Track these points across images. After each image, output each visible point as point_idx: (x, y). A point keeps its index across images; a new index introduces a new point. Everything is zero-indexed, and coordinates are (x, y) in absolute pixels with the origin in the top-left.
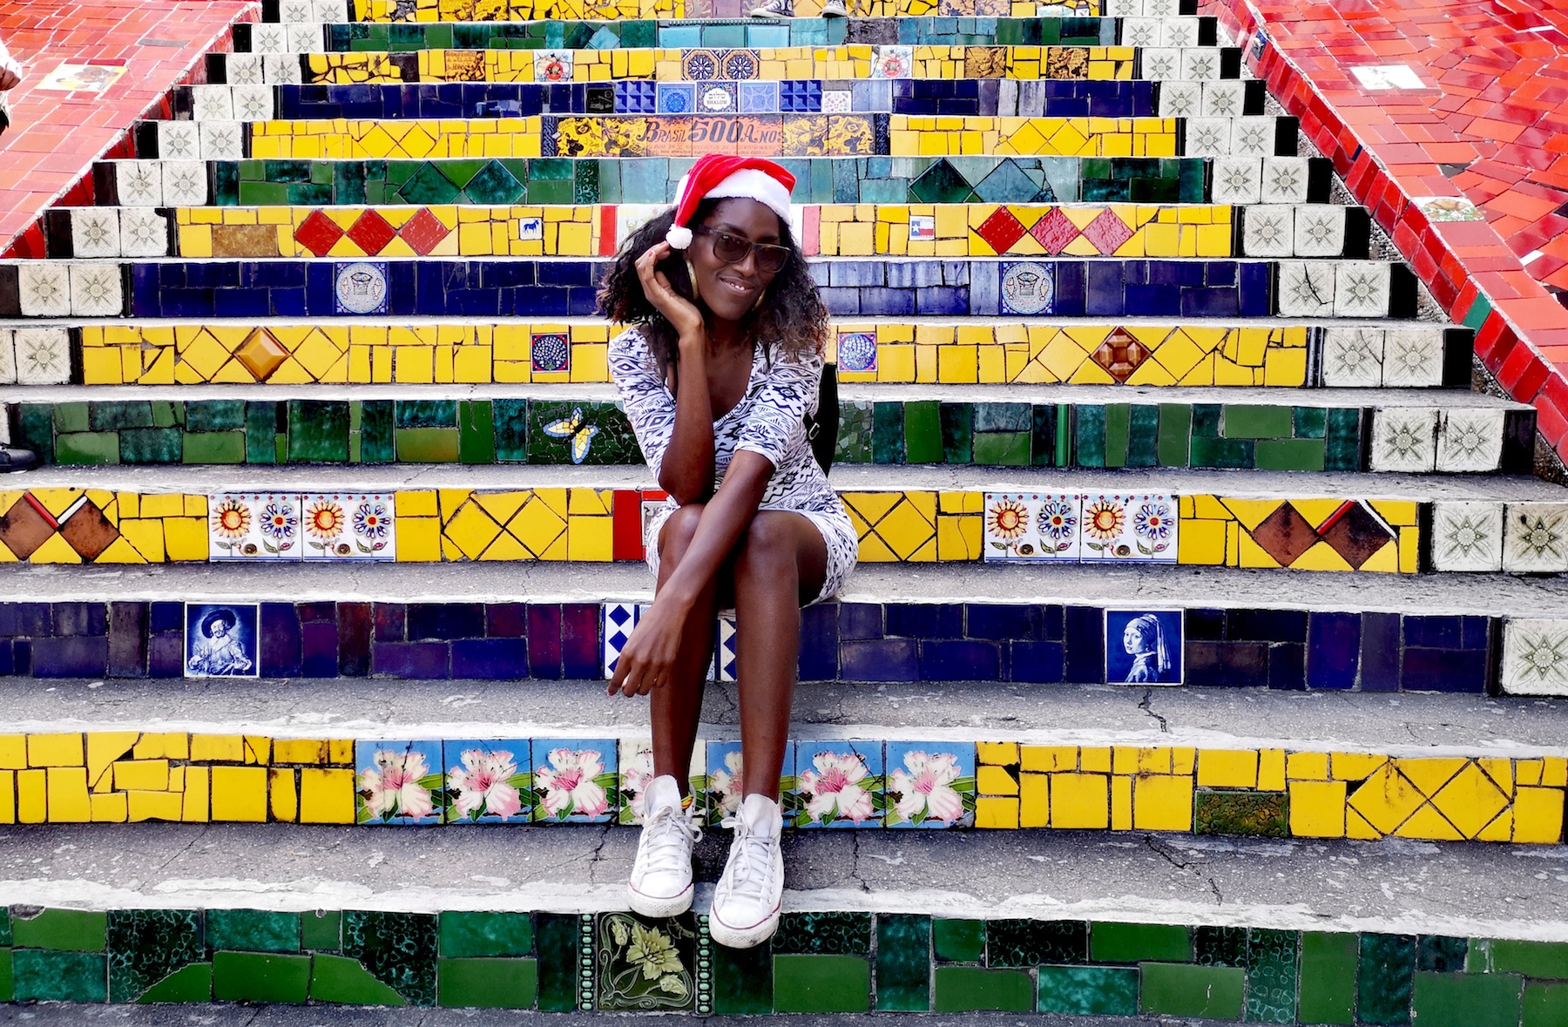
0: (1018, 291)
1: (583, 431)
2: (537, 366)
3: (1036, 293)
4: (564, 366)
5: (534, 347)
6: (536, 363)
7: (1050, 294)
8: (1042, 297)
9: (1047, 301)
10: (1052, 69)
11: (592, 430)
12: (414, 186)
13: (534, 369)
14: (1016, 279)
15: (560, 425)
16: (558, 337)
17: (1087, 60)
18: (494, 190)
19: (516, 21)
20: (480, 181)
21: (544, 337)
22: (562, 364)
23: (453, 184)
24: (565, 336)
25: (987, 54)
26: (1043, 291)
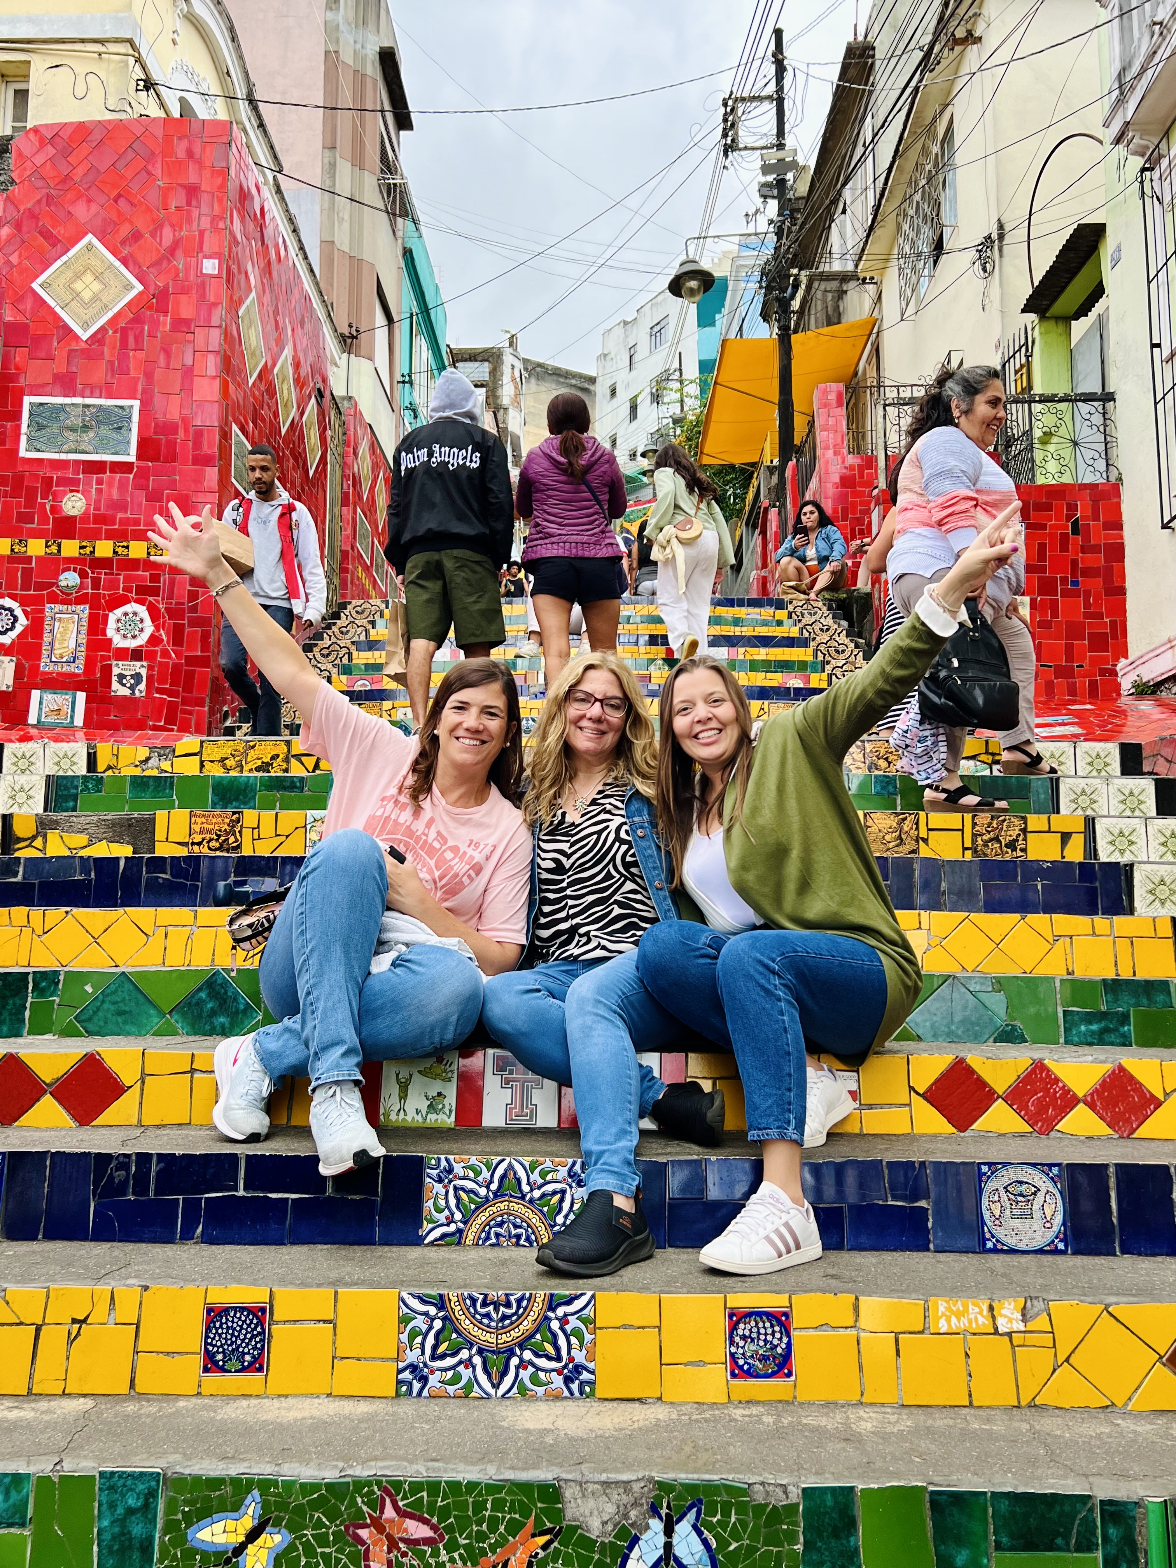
0: (1008, 1212)
1: (260, 1541)
2: (211, 1364)
3: (1037, 1214)
4: (257, 1365)
5: (208, 1329)
6: (209, 1357)
7: (1059, 1218)
8: (1047, 1222)
9: (1055, 1229)
10: (980, 842)
11: (278, 1538)
12: (98, 1009)
13: (206, 1370)
14: (1002, 1191)
15: (218, 1527)
16: (250, 1311)
17: (1024, 831)
18: (213, 1013)
19: (297, 770)
20: (194, 1001)
21: (226, 1310)
22: (255, 1359)
23: (155, 1006)
24: (263, 1310)
25: (893, 822)
26: (1048, 1212)
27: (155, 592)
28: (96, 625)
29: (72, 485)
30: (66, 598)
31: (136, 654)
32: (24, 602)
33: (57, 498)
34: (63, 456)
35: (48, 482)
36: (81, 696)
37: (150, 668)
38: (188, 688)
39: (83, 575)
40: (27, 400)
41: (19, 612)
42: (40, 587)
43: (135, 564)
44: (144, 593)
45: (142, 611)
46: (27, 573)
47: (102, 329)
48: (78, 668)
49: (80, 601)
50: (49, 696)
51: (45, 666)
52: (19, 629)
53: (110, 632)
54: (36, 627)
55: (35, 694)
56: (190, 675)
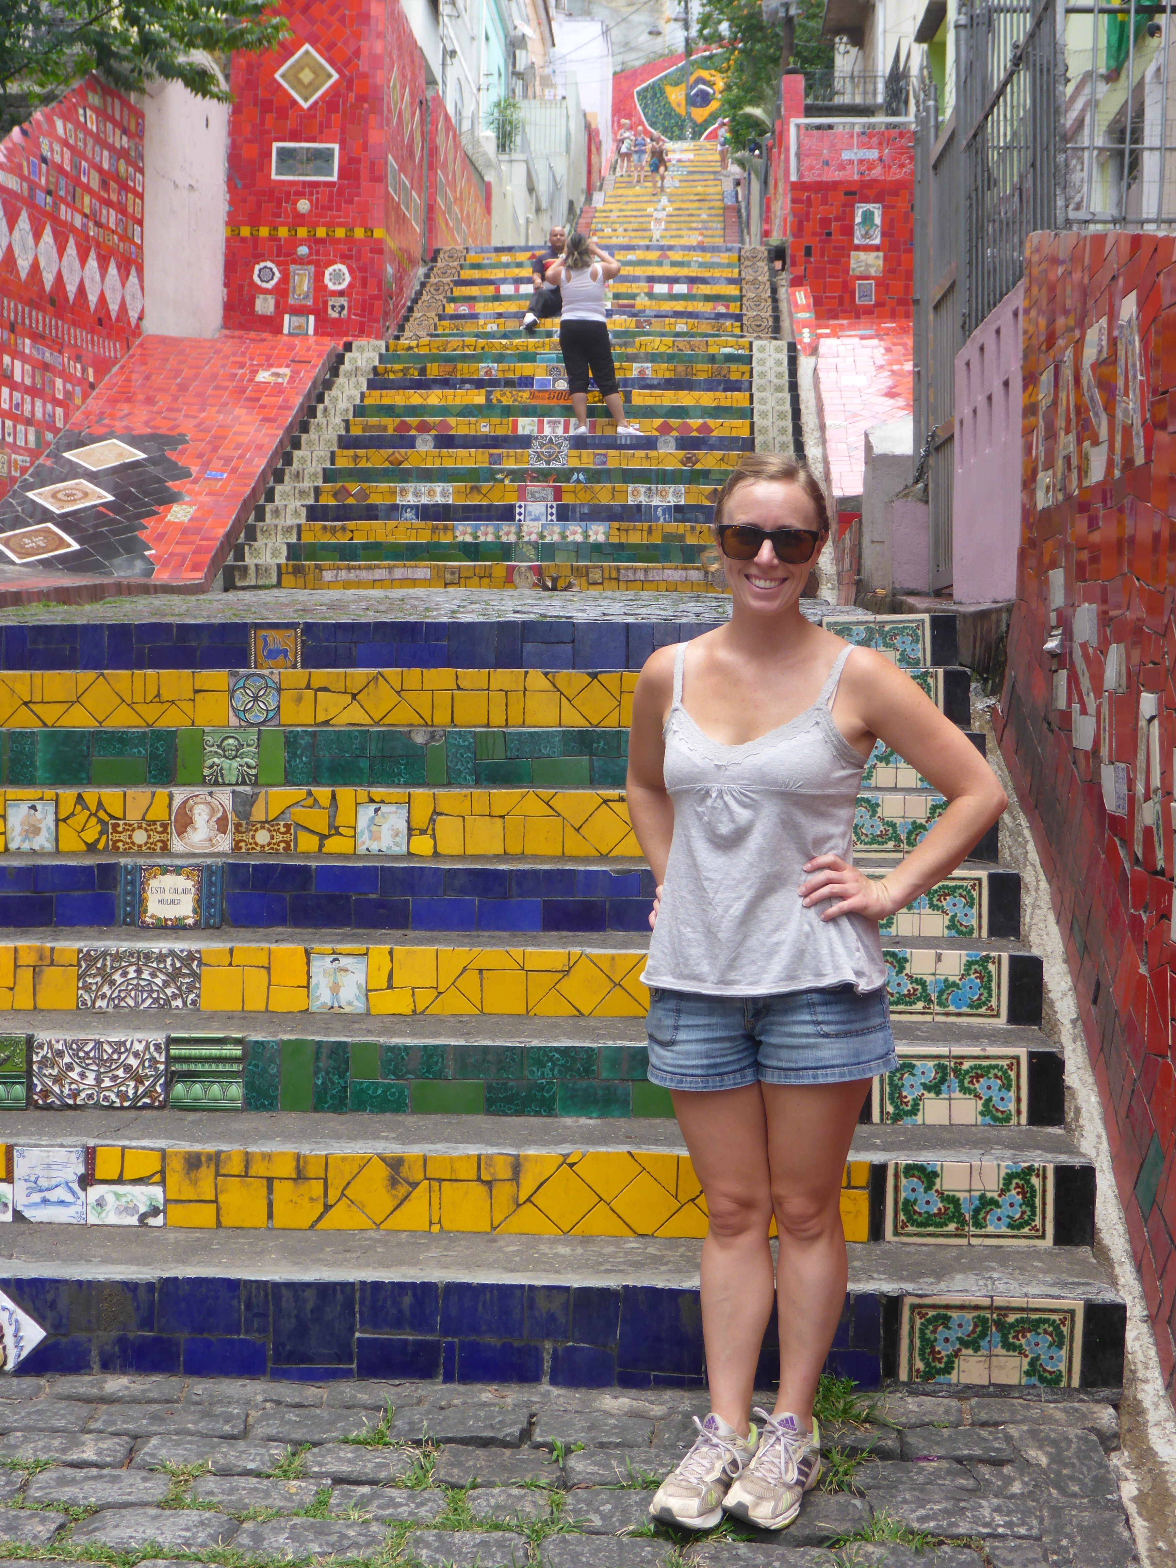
6: (491, 459)
12: (436, 412)
17: (731, 371)
18: (468, 414)
19: (467, 351)
24: (500, 453)
27: (350, 257)
28: (319, 277)
29: (300, 194)
30: (301, 261)
31: (341, 293)
32: (278, 264)
33: (295, 202)
34: (296, 178)
35: (288, 194)
36: (312, 318)
37: (349, 302)
38: (371, 313)
39: (310, 248)
40: (276, 145)
41: (275, 270)
42: (287, 255)
43: (338, 241)
44: (344, 258)
45: (344, 268)
46: (279, 248)
47: (316, 103)
48: (310, 302)
49: (309, 263)
50: (294, 318)
51: (291, 301)
52: (276, 280)
53: (327, 280)
54: (285, 278)
55: (287, 317)
56: (372, 305)
